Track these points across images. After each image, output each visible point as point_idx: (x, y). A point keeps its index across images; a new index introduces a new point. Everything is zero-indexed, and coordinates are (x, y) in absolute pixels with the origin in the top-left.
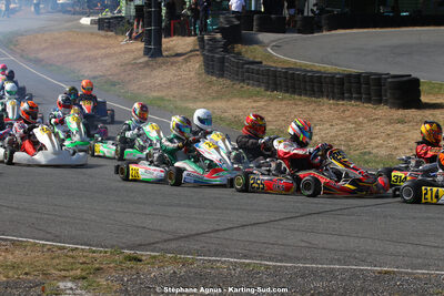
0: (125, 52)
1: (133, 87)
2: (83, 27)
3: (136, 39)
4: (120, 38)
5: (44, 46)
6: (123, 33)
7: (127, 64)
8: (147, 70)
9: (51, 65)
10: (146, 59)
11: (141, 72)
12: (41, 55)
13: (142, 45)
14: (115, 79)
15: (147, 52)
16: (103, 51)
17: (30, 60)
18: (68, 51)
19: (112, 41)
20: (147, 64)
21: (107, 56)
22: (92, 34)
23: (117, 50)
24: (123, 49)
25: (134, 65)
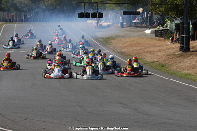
0: (169, 49)
1: (174, 68)
2: (147, 35)
3: (175, 41)
4: (167, 41)
5: (125, 45)
6: (168, 38)
7: (170, 55)
8: (181, 59)
9: (129, 55)
10: (181, 52)
11: (178, 59)
12: (123, 50)
13: (178, 45)
14: (164, 63)
15: (181, 48)
16: (157, 48)
17: (118, 53)
18: (139, 48)
19: (162, 43)
20: (181, 55)
21: (159, 51)
22: (152, 39)
23: (165, 47)
24: (169, 47)
25: (174, 55)
